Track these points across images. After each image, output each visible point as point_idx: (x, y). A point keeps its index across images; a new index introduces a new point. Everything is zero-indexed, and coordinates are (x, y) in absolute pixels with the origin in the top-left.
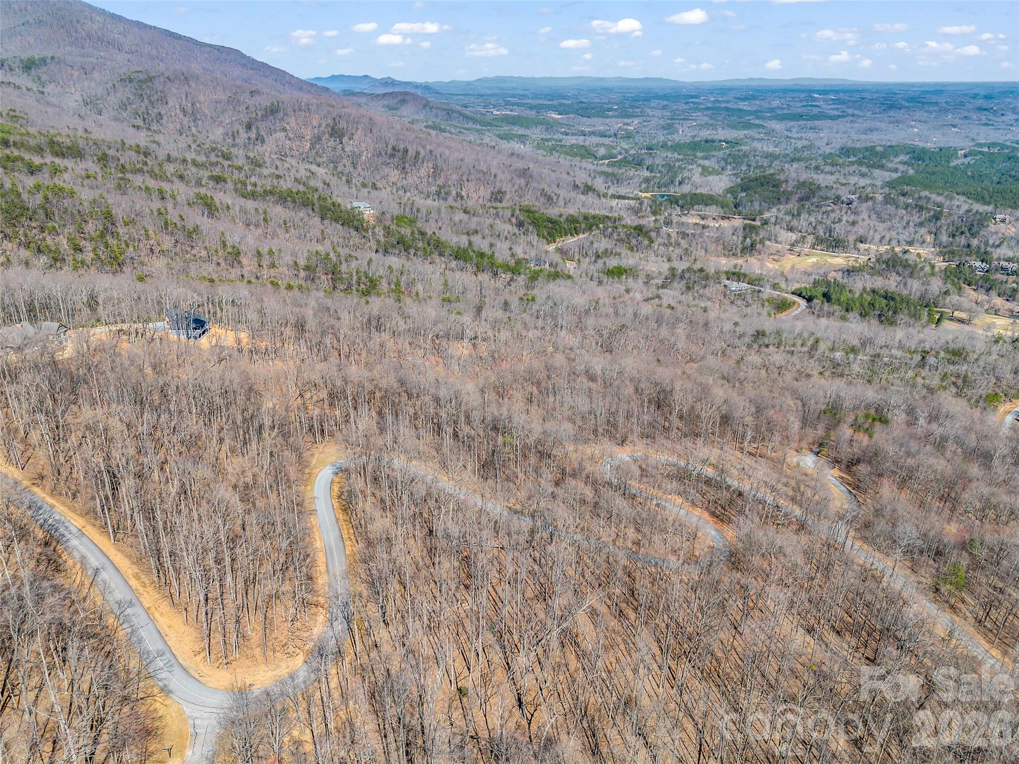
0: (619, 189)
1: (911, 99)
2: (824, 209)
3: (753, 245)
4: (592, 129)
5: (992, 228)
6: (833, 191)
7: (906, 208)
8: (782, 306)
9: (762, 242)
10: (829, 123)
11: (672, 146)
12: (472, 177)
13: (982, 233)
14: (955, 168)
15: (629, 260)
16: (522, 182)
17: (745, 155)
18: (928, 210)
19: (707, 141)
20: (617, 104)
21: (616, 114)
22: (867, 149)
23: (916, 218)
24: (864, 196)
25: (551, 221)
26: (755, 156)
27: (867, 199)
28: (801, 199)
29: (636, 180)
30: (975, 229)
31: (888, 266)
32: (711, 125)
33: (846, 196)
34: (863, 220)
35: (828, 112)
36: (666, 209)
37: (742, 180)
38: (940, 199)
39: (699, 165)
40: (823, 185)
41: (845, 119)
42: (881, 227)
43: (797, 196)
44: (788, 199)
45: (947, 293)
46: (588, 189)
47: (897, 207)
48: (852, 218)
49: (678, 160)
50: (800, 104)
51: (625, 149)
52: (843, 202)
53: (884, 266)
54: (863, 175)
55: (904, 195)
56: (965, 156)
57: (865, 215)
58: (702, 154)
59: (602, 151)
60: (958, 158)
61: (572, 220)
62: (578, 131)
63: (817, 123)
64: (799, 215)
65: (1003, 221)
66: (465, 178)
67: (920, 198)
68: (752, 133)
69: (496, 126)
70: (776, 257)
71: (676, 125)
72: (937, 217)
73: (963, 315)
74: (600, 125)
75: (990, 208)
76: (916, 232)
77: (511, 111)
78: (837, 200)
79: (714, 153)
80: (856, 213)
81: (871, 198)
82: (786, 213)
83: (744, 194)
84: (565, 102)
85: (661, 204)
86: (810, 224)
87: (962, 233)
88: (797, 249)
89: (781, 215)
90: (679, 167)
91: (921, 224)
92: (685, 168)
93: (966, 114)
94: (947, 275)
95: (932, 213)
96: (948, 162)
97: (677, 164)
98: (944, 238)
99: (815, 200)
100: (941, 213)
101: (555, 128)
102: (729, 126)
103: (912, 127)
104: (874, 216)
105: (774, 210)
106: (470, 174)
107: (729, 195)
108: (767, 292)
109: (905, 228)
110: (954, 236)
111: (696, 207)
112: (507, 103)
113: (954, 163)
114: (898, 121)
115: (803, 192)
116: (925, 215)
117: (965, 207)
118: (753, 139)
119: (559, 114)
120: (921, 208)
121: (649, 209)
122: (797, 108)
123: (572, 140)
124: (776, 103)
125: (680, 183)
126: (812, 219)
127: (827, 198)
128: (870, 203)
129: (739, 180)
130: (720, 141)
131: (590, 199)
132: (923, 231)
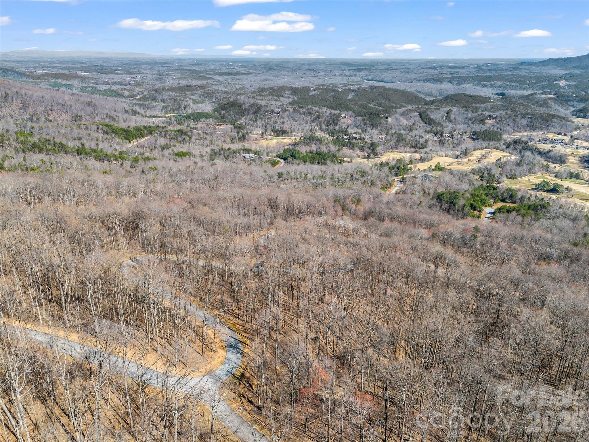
0: (152, 112)
1: (277, 66)
2: (267, 117)
3: (244, 136)
4: (113, 81)
5: (342, 121)
6: (269, 108)
7: (304, 114)
8: (274, 164)
9: (247, 133)
10: (245, 77)
11: (168, 89)
12: (53, 108)
13: (339, 123)
14: (312, 95)
15: (184, 148)
16: (91, 109)
17: (213, 93)
18: (314, 115)
19: (187, 86)
20: (121, 67)
21: (123, 72)
22: (270, 88)
23: (309, 119)
24: (284, 109)
25: (124, 130)
26: (218, 93)
27: (286, 111)
28: (254, 113)
29: (159, 107)
30: (335, 122)
31: (310, 140)
32: (184, 78)
33: (276, 110)
34: (287, 121)
35: (242, 71)
36: (184, 122)
37: (218, 105)
38: (317, 109)
39: (190, 99)
40: (263, 105)
41: (252, 75)
42: (296, 124)
43: (252, 111)
44: (248, 113)
45: (338, 150)
46: (135, 113)
47: (300, 114)
48: (282, 120)
49: (177, 96)
50: (225, 68)
51: (140, 91)
52: (275, 113)
53: (308, 141)
54: (276, 100)
55: (301, 107)
56: (315, 91)
57: (287, 119)
58: (189, 93)
59: (126, 93)
60: (311, 91)
61: (137, 129)
62: (104, 81)
63: (239, 76)
64: (256, 120)
65: (345, 117)
66: (48, 109)
67: (308, 109)
68: (210, 81)
69: (45, 80)
70: (256, 142)
71: (164, 78)
72: (318, 117)
73: (349, 160)
74: (117, 78)
75: (338, 112)
76: (312, 125)
77: (49, 71)
78: (272, 112)
79: (195, 92)
80: (283, 118)
81: (287, 110)
82: (250, 120)
83: (224, 112)
84: (84, 65)
85: (181, 119)
86: (263, 124)
87: (331, 124)
88: (265, 137)
89: (247, 121)
90: (180, 100)
91: (313, 121)
92: (183, 100)
93: (304, 72)
94: (335, 142)
95: (316, 116)
96: (308, 93)
97: (178, 98)
98: (324, 127)
99: (262, 112)
100: (319, 115)
101: (87, 80)
102: (194, 78)
103: (284, 78)
104: (291, 119)
105: (243, 119)
106: (52, 106)
107: (216, 113)
108: (265, 157)
109: (306, 124)
110: (328, 126)
111: (201, 120)
112: (43, 66)
113: (311, 94)
114: (276, 76)
115: (254, 109)
116: (313, 117)
117: (328, 112)
118: (212, 85)
119: (85, 72)
120: (311, 114)
121: (175, 122)
122: (225, 70)
123: (103, 87)
124: (212, 67)
125: (185, 108)
126: (263, 122)
127: (267, 111)
128: (287, 113)
129: (217, 105)
130: (195, 86)
131: (138, 118)
132: (314, 124)
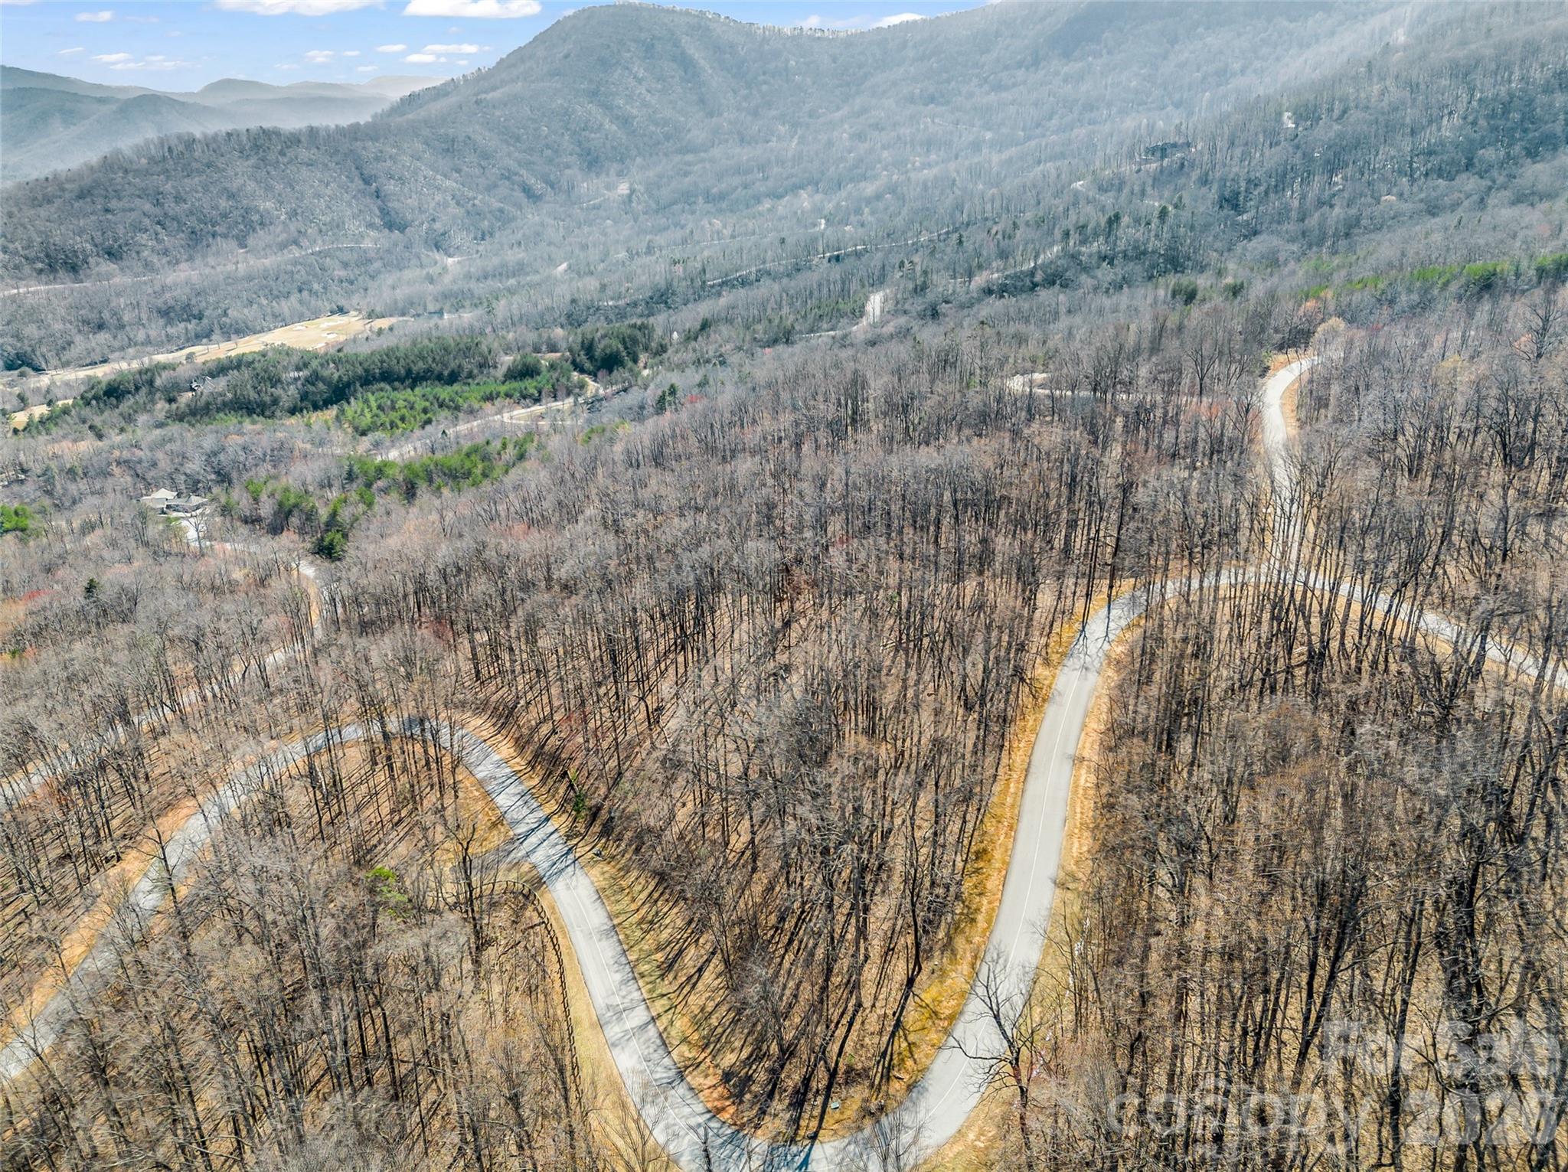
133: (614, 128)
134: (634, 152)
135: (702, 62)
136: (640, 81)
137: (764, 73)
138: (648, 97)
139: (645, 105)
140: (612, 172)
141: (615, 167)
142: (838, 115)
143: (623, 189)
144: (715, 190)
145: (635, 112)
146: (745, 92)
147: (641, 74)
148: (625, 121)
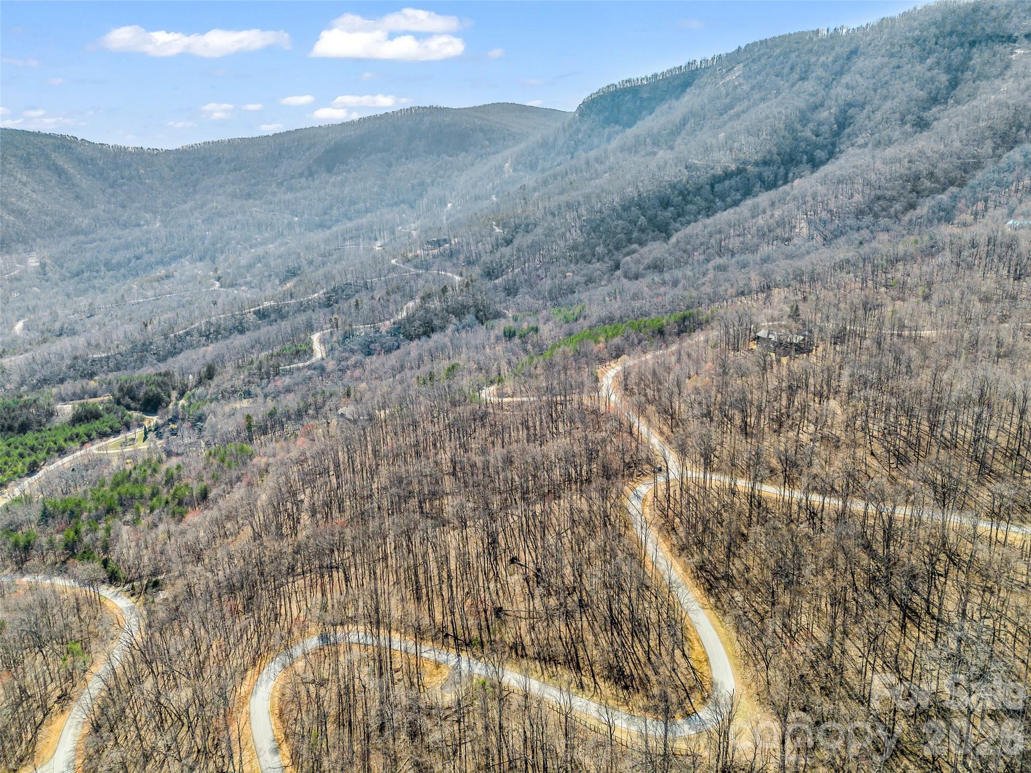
133: (12, 218)
134: (33, 235)
135: (71, 171)
136: (25, 184)
137: (123, 178)
138: (34, 196)
139: (32, 201)
140: (20, 250)
141: (21, 247)
142: (187, 206)
143: (33, 262)
144: (114, 261)
145: (26, 207)
146: (111, 191)
147: (24, 179)
148: (20, 213)
